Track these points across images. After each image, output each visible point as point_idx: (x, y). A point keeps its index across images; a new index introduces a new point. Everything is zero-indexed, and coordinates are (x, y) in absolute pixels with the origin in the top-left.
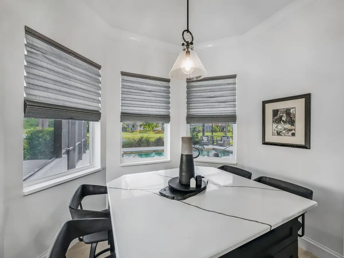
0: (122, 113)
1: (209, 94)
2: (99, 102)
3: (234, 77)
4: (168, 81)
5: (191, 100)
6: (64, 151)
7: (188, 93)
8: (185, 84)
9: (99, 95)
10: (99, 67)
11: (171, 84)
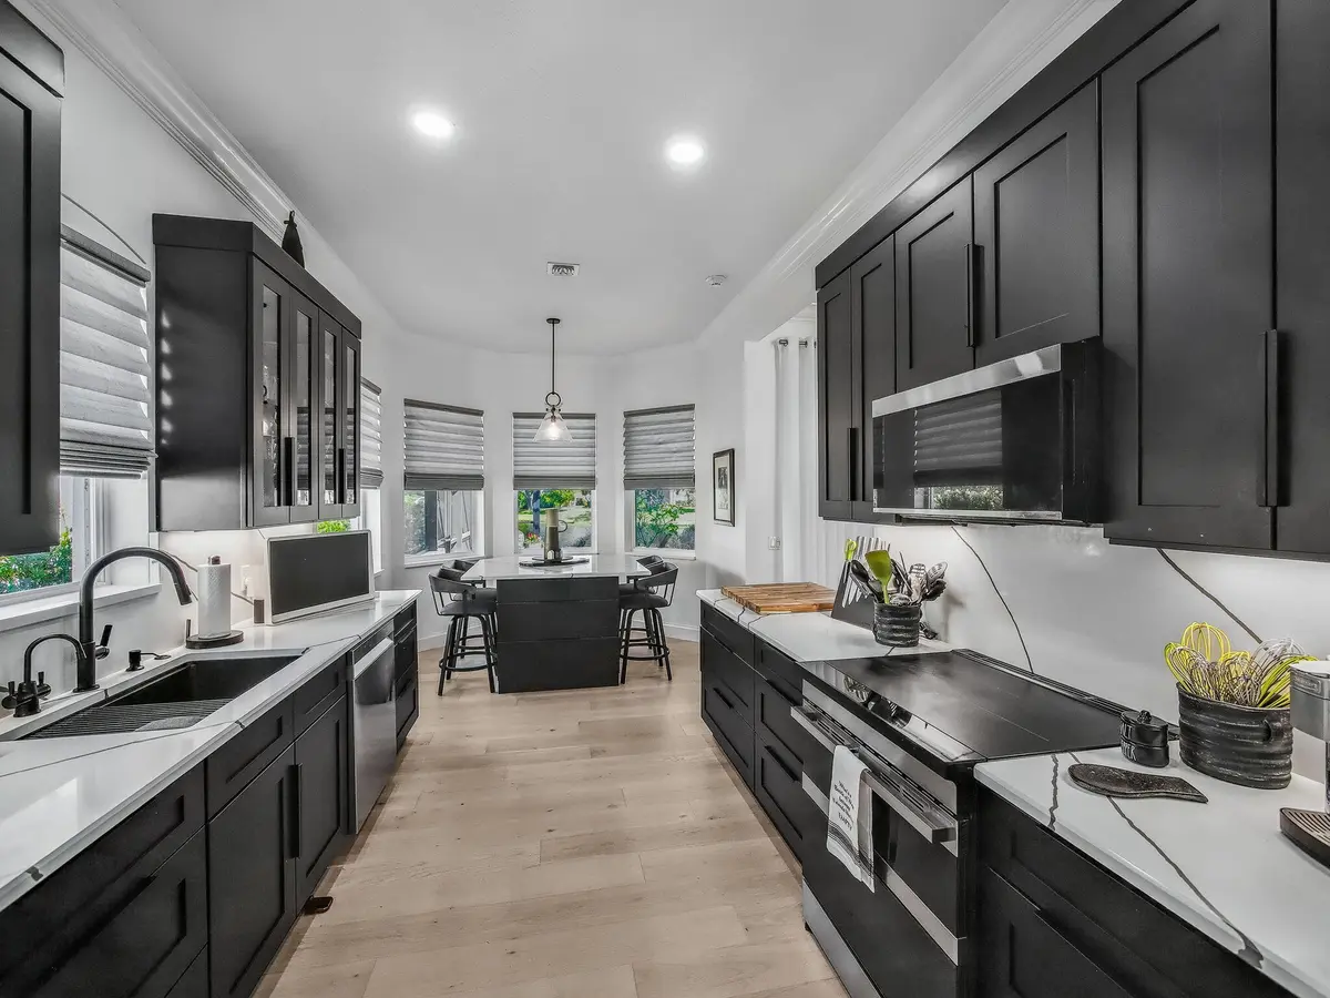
0: (515, 476)
1: (656, 438)
2: (481, 463)
3: (691, 407)
4: (591, 417)
5: (631, 448)
6: (439, 543)
7: (627, 435)
8: (622, 420)
9: (480, 453)
10: (479, 413)
11: (597, 422)
